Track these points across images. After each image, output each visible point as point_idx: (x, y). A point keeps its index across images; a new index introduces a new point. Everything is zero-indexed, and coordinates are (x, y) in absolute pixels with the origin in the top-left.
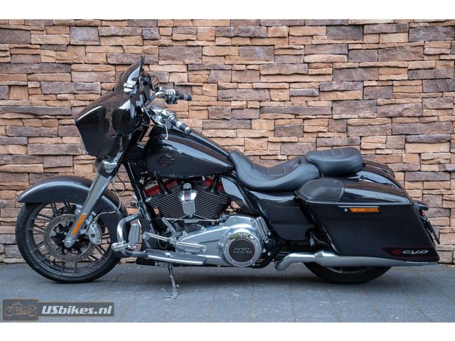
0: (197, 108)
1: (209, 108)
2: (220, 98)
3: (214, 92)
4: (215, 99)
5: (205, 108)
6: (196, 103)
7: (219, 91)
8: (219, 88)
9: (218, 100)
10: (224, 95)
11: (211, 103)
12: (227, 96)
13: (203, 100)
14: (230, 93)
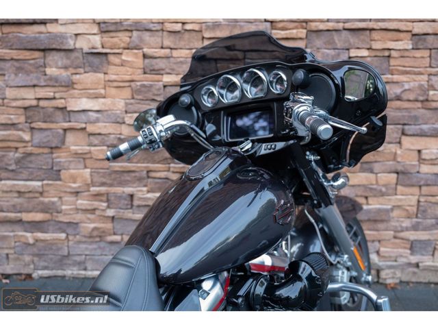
0: (115, 84)
1: (132, 84)
2: (147, 70)
3: (139, 62)
4: (140, 71)
5: (127, 84)
6: (113, 77)
7: (147, 61)
8: (145, 56)
9: (145, 73)
10: (152, 66)
11: (135, 77)
12: (156, 67)
13: (125, 74)
14: (161, 64)
